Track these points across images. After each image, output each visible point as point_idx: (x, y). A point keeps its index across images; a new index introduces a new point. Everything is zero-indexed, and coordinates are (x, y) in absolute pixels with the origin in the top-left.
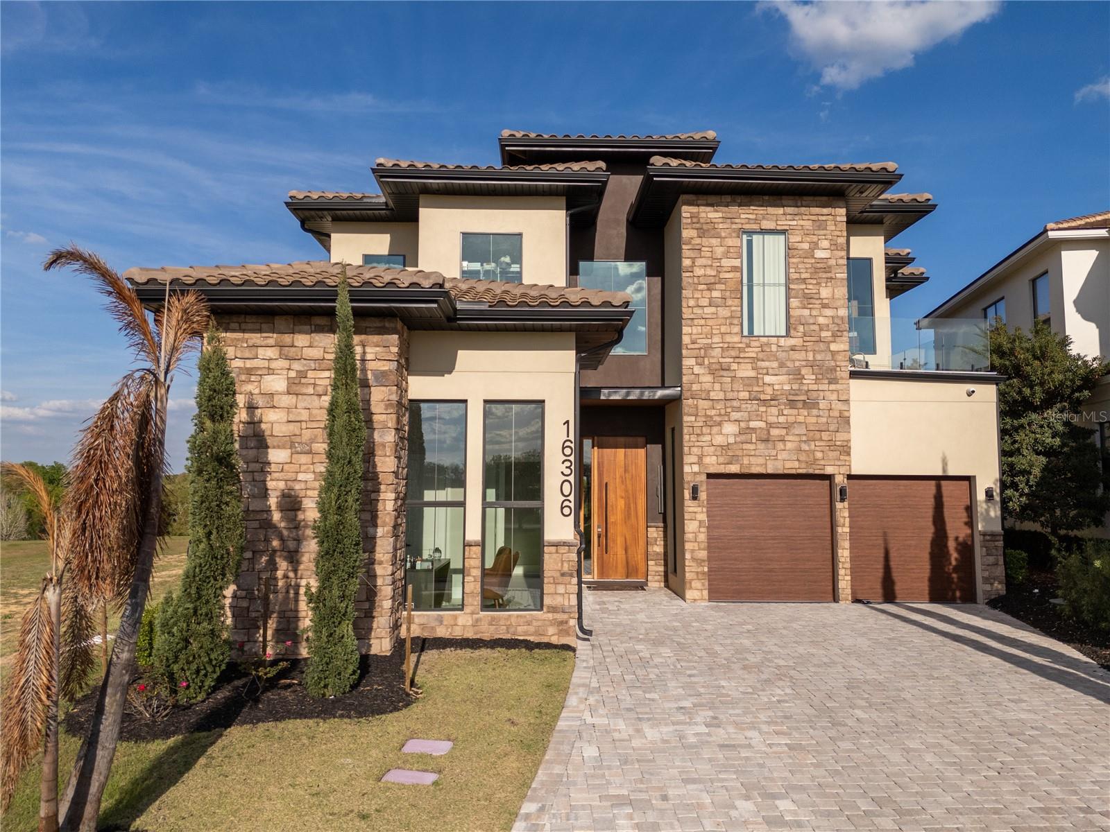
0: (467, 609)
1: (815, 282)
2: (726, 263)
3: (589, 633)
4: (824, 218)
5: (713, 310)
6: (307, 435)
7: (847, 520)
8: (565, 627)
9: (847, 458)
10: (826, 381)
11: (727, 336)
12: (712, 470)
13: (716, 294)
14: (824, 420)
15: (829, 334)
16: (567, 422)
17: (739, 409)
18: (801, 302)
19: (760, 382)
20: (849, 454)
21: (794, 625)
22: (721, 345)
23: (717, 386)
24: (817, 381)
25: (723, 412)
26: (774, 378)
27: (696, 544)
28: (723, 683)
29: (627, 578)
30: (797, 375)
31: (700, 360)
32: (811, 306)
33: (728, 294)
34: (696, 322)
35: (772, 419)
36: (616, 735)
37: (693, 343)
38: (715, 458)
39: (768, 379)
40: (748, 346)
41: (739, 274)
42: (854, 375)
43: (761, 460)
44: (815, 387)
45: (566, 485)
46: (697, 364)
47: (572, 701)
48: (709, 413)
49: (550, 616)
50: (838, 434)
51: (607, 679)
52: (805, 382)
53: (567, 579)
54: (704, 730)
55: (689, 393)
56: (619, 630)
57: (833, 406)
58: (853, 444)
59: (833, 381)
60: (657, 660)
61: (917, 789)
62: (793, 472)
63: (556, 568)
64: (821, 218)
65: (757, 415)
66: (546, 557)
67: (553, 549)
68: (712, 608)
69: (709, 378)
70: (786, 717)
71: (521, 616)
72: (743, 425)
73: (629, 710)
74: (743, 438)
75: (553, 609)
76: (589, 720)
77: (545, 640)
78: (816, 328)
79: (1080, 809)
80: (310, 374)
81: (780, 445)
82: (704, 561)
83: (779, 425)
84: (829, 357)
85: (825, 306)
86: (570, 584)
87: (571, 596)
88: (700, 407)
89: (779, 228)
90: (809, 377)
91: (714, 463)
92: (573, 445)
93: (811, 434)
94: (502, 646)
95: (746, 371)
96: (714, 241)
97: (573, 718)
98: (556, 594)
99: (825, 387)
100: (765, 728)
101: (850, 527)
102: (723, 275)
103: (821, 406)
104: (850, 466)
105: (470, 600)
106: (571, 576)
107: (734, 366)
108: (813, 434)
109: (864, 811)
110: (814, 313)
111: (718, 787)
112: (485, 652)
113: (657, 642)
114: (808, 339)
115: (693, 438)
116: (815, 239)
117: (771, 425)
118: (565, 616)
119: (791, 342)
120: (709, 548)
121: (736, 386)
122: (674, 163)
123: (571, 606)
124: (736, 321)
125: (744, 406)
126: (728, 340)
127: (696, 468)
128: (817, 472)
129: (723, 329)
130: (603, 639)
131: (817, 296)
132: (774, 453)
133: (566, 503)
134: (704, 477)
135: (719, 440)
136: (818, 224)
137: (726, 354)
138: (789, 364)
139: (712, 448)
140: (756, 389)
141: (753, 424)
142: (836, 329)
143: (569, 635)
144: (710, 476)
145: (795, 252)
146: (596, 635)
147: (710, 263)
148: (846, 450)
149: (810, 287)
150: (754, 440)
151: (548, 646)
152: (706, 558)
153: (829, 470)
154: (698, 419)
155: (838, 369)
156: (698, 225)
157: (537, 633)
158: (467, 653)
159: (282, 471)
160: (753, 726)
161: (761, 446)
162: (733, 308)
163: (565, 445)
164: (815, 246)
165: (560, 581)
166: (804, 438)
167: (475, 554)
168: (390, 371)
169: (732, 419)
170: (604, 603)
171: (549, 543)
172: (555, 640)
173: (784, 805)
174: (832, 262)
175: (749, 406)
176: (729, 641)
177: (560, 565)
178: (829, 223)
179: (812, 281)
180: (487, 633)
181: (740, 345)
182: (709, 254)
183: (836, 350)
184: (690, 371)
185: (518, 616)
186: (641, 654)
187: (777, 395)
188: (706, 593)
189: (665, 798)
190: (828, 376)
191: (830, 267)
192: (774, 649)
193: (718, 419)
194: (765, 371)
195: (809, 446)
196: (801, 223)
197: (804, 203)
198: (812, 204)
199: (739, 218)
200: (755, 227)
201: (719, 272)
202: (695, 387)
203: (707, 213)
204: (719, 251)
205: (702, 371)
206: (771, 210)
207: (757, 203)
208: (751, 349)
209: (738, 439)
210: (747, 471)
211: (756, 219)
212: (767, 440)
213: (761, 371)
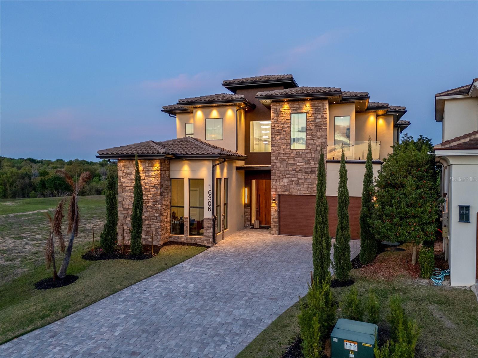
0: (185, 235)
2: (286, 125)
4: (320, 107)
5: (281, 141)
8: (209, 241)
10: (318, 164)
11: (285, 150)
12: (280, 194)
13: (282, 136)
15: (320, 148)
17: (288, 174)
18: (311, 137)
19: (296, 165)
22: (283, 153)
23: (282, 166)
24: (314, 164)
25: (283, 175)
26: (300, 164)
29: (265, 224)
30: (308, 162)
31: (276, 158)
32: (314, 139)
33: (286, 135)
34: (275, 145)
35: (300, 177)
37: (274, 152)
38: (280, 190)
39: (298, 164)
41: (290, 129)
42: (329, 162)
43: (296, 191)
44: (314, 166)
45: (210, 203)
48: (279, 175)
49: (205, 238)
52: (311, 165)
55: (273, 168)
62: (306, 194)
64: (318, 107)
65: (295, 176)
66: (204, 222)
67: (206, 220)
69: (279, 164)
71: (198, 237)
72: (290, 179)
74: (290, 183)
75: (206, 236)
77: (204, 244)
78: (315, 146)
81: (302, 186)
82: (276, 222)
83: (302, 179)
84: (319, 156)
85: (319, 138)
86: (211, 230)
87: (211, 233)
88: (276, 173)
89: (304, 112)
92: (211, 192)
93: (313, 182)
95: (291, 161)
96: (282, 118)
98: (207, 232)
103: (316, 173)
104: (326, 193)
106: (210, 227)
107: (287, 160)
110: (315, 141)
114: (312, 150)
115: (274, 183)
116: (316, 115)
117: (299, 179)
120: (278, 218)
121: (288, 166)
123: (210, 236)
124: (288, 145)
125: (290, 173)
127: (274, 193)
128: (314, 195)
129: (284, 147)
131: (316, 135)
132: (300, 188)
134: (277, 196)
135: (282, 184)
136: (317, 109)
137: (285, 156)
138: (306, 159)
139: (280, 187)
140: (294, 167)
141: (293, 179)
142: (323, 146)
143: (210, 243)
145: (309, 120)
147: (280, 125)
149: (314, 132)
150: (293, 184)
152: (278, 221)
154: (276, 177)
156: (277, 113)
157: (202, 242)
161: (296, 186)
162: (288, 140)
163: (209, 191)
164: (316, 117)
165: (208, 229)
166: (310, 183)
167: (187, 220)
169: (286, 177)
171: (205, 218)
172: (206, 244)
174: (322, 123)
175: (292, 173)
177: (208, 224)
178: (321, 109)
179: (314, 130)
180: (190, 241)
181: (289, 153)
182: (280, 122)
184: (273, 161)
187: (301, 169)
188: (277, 232)
191: (321, 125)
193: (282, 177)
195: (312, 186)
196: (312, 110)
197: (313, 103)
198: (316, 103)
199: (290, 109)
200: (295, 112)
201: (283, 128)
202: (275, 167)
203: (279, 108)
204: (283, 121)
205: (277, 161)
206: (301, 106)
207: (296, 104)
208: (293, 154)
209: (288, 184)
210: (291, 194)
211: (296, 109)
212: (298, 184)
213: (296, 161)
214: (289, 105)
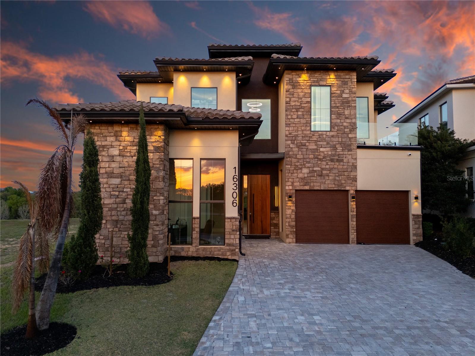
0: (194, 245)
1: (342, 108)
2: (305, 100)
3: (244, 255)
4: (347, 80)
5: (298, 120)
6: (127, 173)
7: (355, 209)
8: (234, 252)
9: (355, 183)
10: (347, 150)
11: (304, 131)
12: (298, 188)
13: (300, 113)
14: (346, 167)
15: (348, 130)
16: (235, 168)
17: (309, 162)
18: (336, 116)
19: (319, 151)
20: (356, 181)
21: (331, 253)
22: (302, 135)
23: (300, 153)
24: (343, 150)
25: (302, 164)
26: (324, 149)
27: (290, 219)
28: (298, 274)
29: (262, 234)
30: (334, 148)
31: (293, 142)
32: (341, 118)
33: (305, 113)
34: (291, 125)
35: (324, 167)
36: (252, 293)
37: (290, 134)
38: (299, 183)
39: (321, 149)
40: (313, 135)
41: (310, 105)
42: (359, 147)
43: (319, 184)
44: (342, 153)
45: (235, 194)
46: (292, 143)
47: (236, 280)
48: (296, 164)
49: (228, 247)
50: (351, 173)
51: (250, 272)
52: (338, 151)
53: (235, 232)
54: (288, 291)
55: (288, 155)
56: (257, 254)
57: (350, 161)
58: (358, 177)
59: (350, 150)
60: (272, 265)
61: (371, 312)
62: (332, 189)
63: (230, 228)
64: (345, 80)
65: (317, 165)
66: (226, 223)
67: (229, 220)
68: (297, 246)
69: (297, 149)
70: (322, 287)
71: (216, 248)
72: (311, 169)
73: (258, 284)
74: (311, 174)
75: (229, 245)
76: (242, 287)
77: (226, 257)
78: (343, 127)
79: (436, 320)
80: (128, 148)
81: (327, 178)
82: (294, 226)
83: (326, 169)
84: (348, 140)
85: (347, 118)
86: (236, 234)
87: (236, 239)
88: (293, 162)
89: (327, 84)
90: (339, 149)
91: (298, 186)
92: (237, 177)
93: (340, 173)
94: (208, 259)
95: (312, 146)
96: (299, 90)
97: (235, 287)
98: (230, 238)
99: (346, 153)
100: (313, 291)
101: (356, 212)
102: (303, 105)
103: (345, 161)
104: (356, 186)
105: (195, 241)
106: (237, 231)
107: (307, 144)
108: (341, 173)
109: (348, 320)
110: (342, 121)
111: (291, 311)
112: (200, 262)
113: (273, 259)
114: (339, 132)
115: (290, 175)
116: (343, 89)
117: (323, 169)
118: (234, 248)
119: (332, 133)
120: (296, 221)
121: (308, 153)
122: (282, 57)
123: (237, 244)
124: (308, 125)
125: (311, 161)
126: (305, 133)
127: (291, 188)
128: (342, 189)
129: (303, 128)
130: (250, 257)
131: (343, 114)
132: (324, 181)
133: (235, 201)
134: (294, 191)
135: (301, 175)
136: (344, 82)
137: (304, 139)
138: (331, 143)
139: (298, 179)
140: (317, 154)
141: (315, 169)
142: (351, 128)
143: (236, 255)
144: (296, 190)
145: (334, 95)
146: (247, 256)
147: (297, 100)
148: (355, 180)
149: (340, 110)
150: (315, 176)
151: (227, 260)
152: (295, 225)
153: (348, 188)
154: (292, 167)
155: (352, 145)
156: (292, 84)
157: (222, 255)
158: (193, 262)
159: (117, 187)
160: (308, 290)
161: (319, 178)
162: (307, 119)
163: (235, 177)
164: (343, 92)
165: (232, 233)
166: (337, 175)
167: (197, 222)
168: (161, 147)
169: (306, 166)
170: (252, 244)
171: (227, 218)
172: (230, 257)
173: (316, 318)
174: (350, 99)
175: (314, 161)
176: (302, 258)
177: (232, 226)
178: (349, 82)
179: (341, 107)
180: (202, 254)
181: (310, 135)
182: (297, 96)
183: (351, 137)
184: (289, 146)
185: (215, 248)
186: (265, 263)
187: (326, 156)
188: (294, 240)
189: (269, 315)
190: (348, 148)
191: (349, 101)
192: (321, 261)
193: (300, 167)
194: (320, 146)
195: (339, 178)
196: (337, 82)
197: (338, 74)
198: (342, 74)
199: (310, 80)
200: (317, 84)
201: (301, 104)
202: (291, 153)
203: (296, 78)
204: (301, 94)
205: (294, 146)
206: (324, 77)
207: (318, 74)
208: (314, 137)
209: (309, 175)
210: (312, 189)
211: (317, 81)
212: (321, 175)
213: (319, 146)
214: (309, 75)
